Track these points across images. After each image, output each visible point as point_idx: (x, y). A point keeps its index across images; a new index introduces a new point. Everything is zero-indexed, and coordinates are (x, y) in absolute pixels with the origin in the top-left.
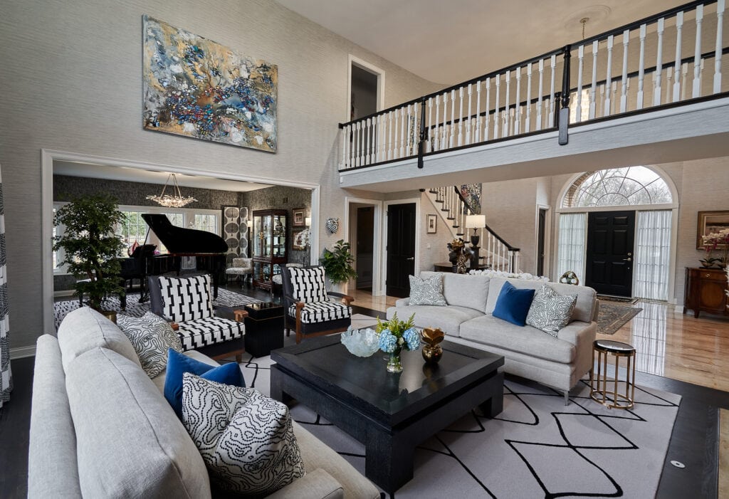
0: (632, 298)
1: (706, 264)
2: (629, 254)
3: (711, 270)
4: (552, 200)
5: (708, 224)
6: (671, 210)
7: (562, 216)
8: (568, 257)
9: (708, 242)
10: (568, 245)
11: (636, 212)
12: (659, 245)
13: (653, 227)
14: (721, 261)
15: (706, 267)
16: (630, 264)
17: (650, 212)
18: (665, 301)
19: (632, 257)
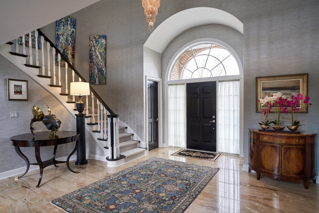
0: (217, 152)
1: (264, 126)
2: (214, 117)
3: (268, 133)
4: (162, 74)
5: (264, 89)
6: (239, 80)
7: (170, 87)
8: (175, 121)
9: (265, 106)
10: (174, 110)
11: (217, 82)
12: (233, 110)
13: (228, 95)
14: (275, 123)
15: (264, 130)
16: (214, 125)
17: (226, 82)
18: (238, 155)
19: (215, 119)
